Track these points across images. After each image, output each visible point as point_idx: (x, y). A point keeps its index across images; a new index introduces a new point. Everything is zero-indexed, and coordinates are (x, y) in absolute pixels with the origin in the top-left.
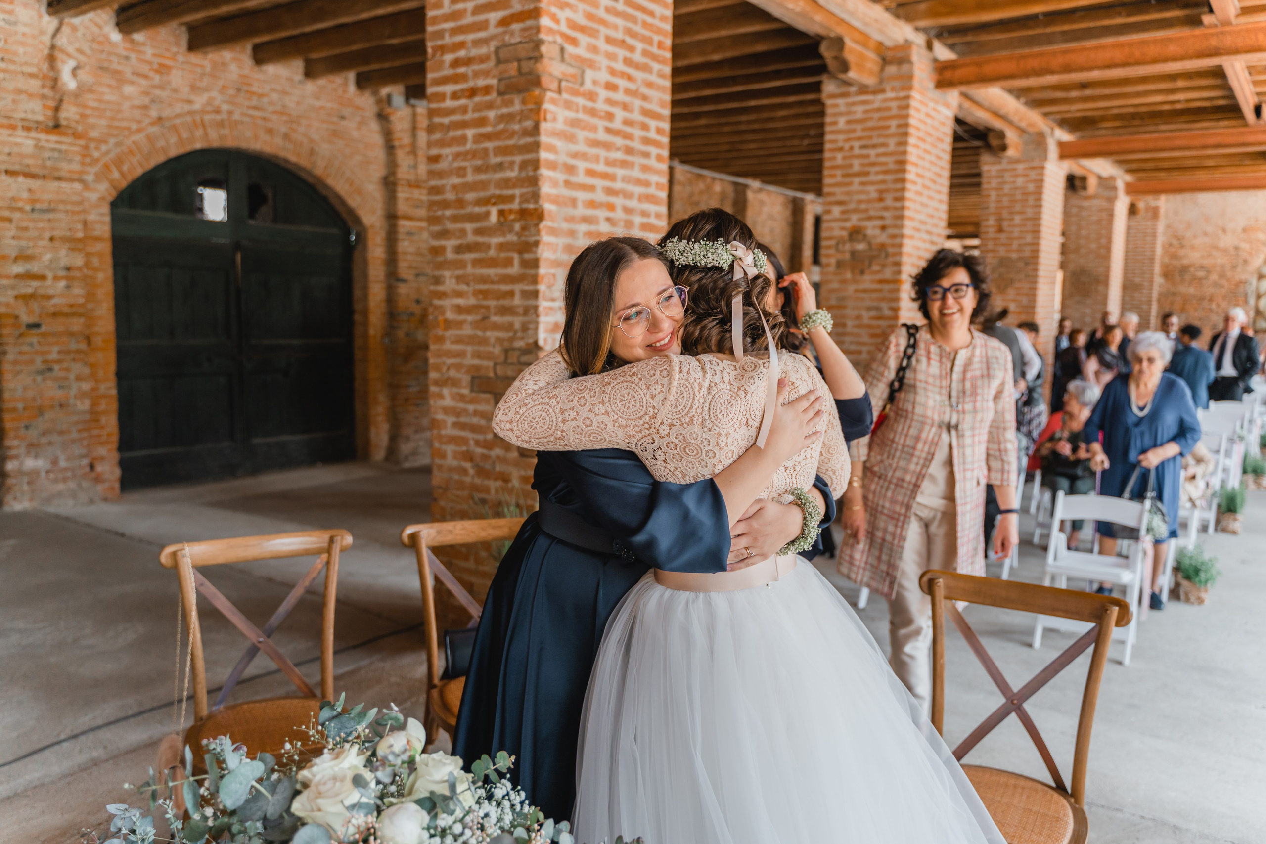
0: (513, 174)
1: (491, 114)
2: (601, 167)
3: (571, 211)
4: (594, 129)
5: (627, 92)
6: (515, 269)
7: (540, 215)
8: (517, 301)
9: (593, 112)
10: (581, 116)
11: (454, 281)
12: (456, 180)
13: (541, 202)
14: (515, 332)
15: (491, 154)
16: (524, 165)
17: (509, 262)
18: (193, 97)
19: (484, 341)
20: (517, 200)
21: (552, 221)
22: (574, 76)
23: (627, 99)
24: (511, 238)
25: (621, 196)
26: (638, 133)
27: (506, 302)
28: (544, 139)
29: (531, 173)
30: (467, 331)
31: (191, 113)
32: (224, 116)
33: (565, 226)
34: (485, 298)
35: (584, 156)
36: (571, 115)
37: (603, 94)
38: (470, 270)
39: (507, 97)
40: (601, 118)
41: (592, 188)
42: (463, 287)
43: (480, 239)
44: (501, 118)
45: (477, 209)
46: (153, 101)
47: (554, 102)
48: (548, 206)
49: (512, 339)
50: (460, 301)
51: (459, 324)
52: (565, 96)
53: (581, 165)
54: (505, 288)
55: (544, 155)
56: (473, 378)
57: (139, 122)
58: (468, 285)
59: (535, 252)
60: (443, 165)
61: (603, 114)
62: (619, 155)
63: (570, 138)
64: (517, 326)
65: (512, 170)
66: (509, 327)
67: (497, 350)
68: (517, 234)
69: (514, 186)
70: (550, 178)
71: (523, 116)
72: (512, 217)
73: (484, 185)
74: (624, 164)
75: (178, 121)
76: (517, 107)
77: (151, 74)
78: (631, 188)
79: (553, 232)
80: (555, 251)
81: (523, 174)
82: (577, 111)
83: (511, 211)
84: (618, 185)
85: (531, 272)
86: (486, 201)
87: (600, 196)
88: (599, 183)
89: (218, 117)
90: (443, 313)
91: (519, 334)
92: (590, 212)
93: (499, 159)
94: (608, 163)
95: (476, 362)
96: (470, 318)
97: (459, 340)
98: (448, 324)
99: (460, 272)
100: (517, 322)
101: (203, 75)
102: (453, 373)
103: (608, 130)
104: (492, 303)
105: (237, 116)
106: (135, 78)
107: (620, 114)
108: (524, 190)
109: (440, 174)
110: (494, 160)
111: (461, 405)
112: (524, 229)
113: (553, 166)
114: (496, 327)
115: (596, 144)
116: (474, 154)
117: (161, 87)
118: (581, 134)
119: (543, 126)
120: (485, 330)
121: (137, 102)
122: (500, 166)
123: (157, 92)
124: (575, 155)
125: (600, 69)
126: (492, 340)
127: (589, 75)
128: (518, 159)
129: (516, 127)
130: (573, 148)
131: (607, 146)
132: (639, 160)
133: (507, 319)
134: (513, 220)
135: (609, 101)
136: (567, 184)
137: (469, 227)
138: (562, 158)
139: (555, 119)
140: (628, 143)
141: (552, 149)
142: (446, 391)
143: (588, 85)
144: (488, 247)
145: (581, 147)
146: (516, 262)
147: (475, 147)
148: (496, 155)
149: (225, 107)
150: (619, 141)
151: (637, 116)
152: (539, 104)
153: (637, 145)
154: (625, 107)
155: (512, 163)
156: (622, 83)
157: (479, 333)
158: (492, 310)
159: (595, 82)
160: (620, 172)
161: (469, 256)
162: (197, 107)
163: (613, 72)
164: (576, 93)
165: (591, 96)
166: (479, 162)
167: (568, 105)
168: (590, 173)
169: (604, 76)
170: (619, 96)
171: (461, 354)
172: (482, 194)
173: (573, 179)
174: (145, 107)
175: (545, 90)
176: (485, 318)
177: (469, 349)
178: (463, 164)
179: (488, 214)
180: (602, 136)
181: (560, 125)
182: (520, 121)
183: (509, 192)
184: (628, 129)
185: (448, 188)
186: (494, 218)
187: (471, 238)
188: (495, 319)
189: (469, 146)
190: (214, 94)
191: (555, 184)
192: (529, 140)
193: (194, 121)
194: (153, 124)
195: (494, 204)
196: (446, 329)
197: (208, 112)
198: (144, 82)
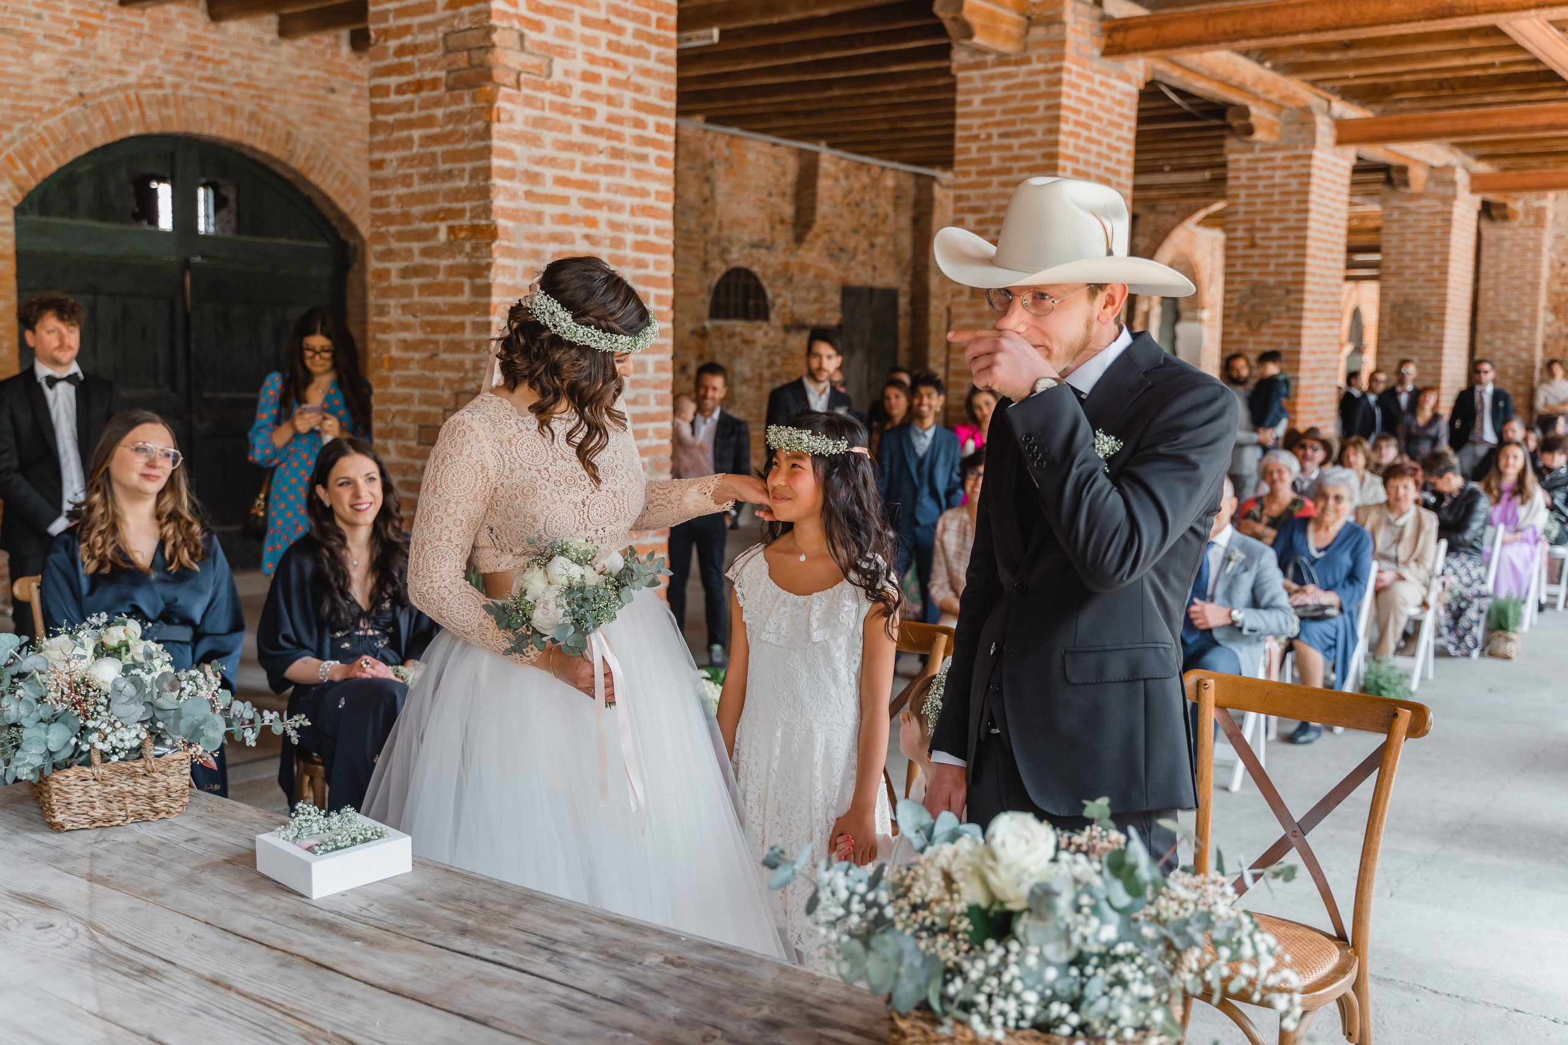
0: (462, 184)
1: (439, 112)
2: (577, 174)
3: (535, 228)
4: (568, 129)
5: (613, 82)
6: (465, 298)
7: (492, 233)
8: (468, 335)
9: (564, 109)
10: (548, 113)
11: (399, 311)
12: (402, 191)
13: (493, 218)
14: (466, 372)
15: (440, 160)
16: (474, 174)
17: (458, 289)
18: (125, 67)
19: (432, 383)
20: (468, 215)
21: (509, 240)
22: (538, 67)
23: (614, 91)
24: (461, 260)
25: (605, 208)
26: (629, 131)
27: (455, 336)
28: (496, 143)
29: (482, 183)
30: (414, 371)
31: (123, 88)
32: (169, 91)
33: (527, 245)
34: (434, 332)
35: (552, 162)
36: (535, 113)
37: (579, 86)
38: (416, 298)
39: (456, 92)
40: (575, 115)
41: (565, 200)
42: (409, 318)
43: (428, 261)
44: (451, 117)
45: (425, 226)
46: (72, 73)
47: (509, 98)
48: (501, 222)
49: (463, 380)
50: (406, 335)
51: (405, 363)
52: (525, 91)
53: (549, 173)
54: (454, 319)
55: (496, 162)
56: (421, 427)
57: (53, 100)
58: (414, 316)
59: (487, 277)
60: (386, 172)
61: (579, 110)
62: (603, 159)
63: (534, 141)
64: (468, 365)
65: (462, 179)
66: (460, 366)
67: (447, 394)
68: (468, 255)
69: (464, 199)
70: (506, 188)
71: (473, 115)
72: (463, 235)
73: (431, 196)
74: (608, 170)
75: (105, 99)
76: (467, 105)
77: (70, 37)
78: (619, 198)
79: (510, 252)
80: (513, 276)
81: (474, 185)
82: (543, 109)
83: (461, 228)
84: (602, 196)
85: (483, 300)
86: (434, 216)
87: (575, 209)
88: (574, 193)
89: (160, 93)
90: (388, 350)
91: (470, 375)
92: (561, 229)
93: (448, 166)
94: (586, 169)
95: (424, 408)
96: (417, 356)
97: (405, 383)
98: (394, 363)
99: (406, 301)
100: (468, 359)
101: (140, 36)
102: (398, 422)
103: (586, 130)
104: (441, 337)
105: (185, 91)
106: (48, 43)
107: (602, 110)
108: (476, 203)
109: (383, 183)
110: (443, 167)
111: (408, 461)
112: (475, 249)
113: (509, 175)
114: (446, 366)
115: (570, 146)
116: (421, 160)
117: (85, 55)
118: (548, 136)
119: (496, 127)
120: (433, 369)
121: (52, 75)
122: (449, 175)
123: (78, 61)
124: (540, 161)
125: (574, 56)
126: (441, 382)
127: (559, 64)
128: (468, 166)
129: (466, 128)
130: (536, 152)
131: (585, 149)
132: (630, 165)
133: (457, 356)
134: (464, 239)
135: (587, 95)
136: (529, 195)
137: (416, 246)
138: (522, 165)
139: (511, 119)
140: (615, 144)
141: (508, 154)
142: (391, 444)
143: (558, 76)
144: (437, 270)
145: (549, 151)
146: (467, 288)
147: (421, 151)
148: (444, 162)
149: (169, 79)
150: (602, 143)
151: (627, 111)
152: (491, 101)
153: (628, 146)
154: (610, 100)
155: (463, 170)
156: (606, 72)
157: (428, 374)
158: (442, 347)
159: (567, 73)
160: (604, 180)
161: (416, 281)
162: (131, 79)
163: (592, 59)
164: (541, 87)
165: (563, 90)
166: (426, 169)
167: (529, 102)
168: (561, 181)
169: (580, 65)
170: (602, 88)
171: (407, 399)
172: (430, 207)
173: (537, 189)
174: (62, 81)
175: (499, 85)
176: (434, 355)
177: (416, 392)
178: (409, 171)
179: (436, 230)
180: (577, 136)
181: (518, 126)
182: (470, 122)
183: (460, 205)
184: (615, 127)
185: (393, 199)
186: (443, 236)
187: (418, 260)
188: (445, 356)
189: (415, 149)
190: (155, 61)
191: (513, 196)
192: (480, 144)
193: (127, 98)
194: (71, 103)
195: (443, 219)
196: (391, 370)
197: (146, 86)
198: (60, 47)
